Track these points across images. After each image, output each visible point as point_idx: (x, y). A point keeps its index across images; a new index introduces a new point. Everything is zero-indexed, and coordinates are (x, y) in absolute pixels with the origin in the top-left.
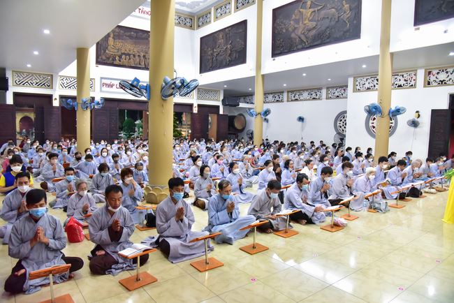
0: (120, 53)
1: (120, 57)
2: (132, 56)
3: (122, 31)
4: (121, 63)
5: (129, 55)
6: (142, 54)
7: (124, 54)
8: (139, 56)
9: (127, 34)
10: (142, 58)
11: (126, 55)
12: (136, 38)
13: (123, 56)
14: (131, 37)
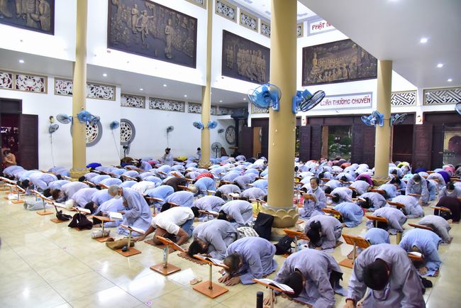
0: (322, 71)
1: (323, 74)
2: (334, 71)
3: (325, 49)
4: (323, 80)
5: (331, 70)
6: (345, 65)
7: (326, 70)
8: (341, 68)
9: (330, 49)
10: (345, 69)
11: (328, 71)
12: (339, 50)
13: (326, 73)
14: (333, 52)
